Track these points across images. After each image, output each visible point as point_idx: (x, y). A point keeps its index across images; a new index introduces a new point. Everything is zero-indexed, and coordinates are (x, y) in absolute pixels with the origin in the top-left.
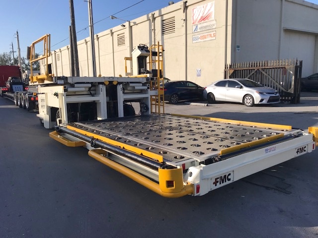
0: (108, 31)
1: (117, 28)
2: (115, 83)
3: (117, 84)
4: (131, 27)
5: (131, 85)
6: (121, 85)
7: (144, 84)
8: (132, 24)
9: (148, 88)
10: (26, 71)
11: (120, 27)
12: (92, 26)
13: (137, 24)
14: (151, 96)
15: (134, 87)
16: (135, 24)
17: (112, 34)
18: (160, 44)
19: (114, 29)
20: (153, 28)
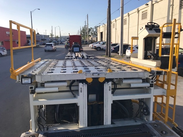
0: (136, 10)
1: (142, 7)
2: (101, 81)
3: (104, 82)
4: (153, 5)
5: (125, 82)
6: (110, 83)
7: (145, 81)
8: (154, 3)
9: (151, 86)
10: (92, 36)
11: (144, 6)
12: (122, 7)
13: (158, 2)
14: (156, 97)
15: (130, 84)
16: (157, 2)
17: (138, 11)
18: (177, 22)
19: (140, 8)
20: (171, 4)
